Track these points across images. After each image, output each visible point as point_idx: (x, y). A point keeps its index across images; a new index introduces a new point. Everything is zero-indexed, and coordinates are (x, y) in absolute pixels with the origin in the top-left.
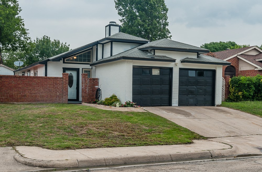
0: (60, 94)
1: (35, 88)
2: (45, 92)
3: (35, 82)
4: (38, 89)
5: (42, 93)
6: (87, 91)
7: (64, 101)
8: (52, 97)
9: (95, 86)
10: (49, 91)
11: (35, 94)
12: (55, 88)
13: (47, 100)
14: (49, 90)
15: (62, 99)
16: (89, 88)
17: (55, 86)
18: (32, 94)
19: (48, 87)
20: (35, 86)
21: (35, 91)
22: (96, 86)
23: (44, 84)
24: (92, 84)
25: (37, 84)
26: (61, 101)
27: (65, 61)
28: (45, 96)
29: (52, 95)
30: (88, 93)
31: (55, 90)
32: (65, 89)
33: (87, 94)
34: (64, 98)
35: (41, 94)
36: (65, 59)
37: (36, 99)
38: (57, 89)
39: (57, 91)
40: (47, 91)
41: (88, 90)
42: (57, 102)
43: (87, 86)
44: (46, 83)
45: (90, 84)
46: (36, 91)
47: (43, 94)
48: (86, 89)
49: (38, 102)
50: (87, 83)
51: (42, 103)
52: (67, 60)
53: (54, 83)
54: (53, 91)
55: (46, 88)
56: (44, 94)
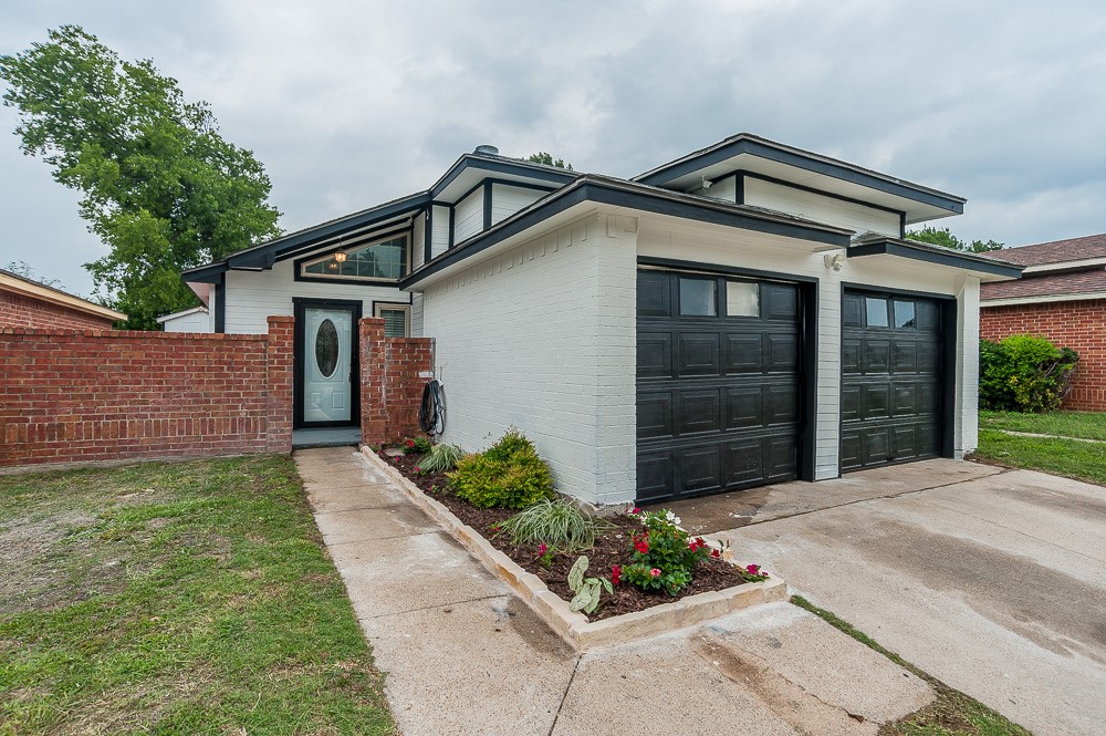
0: (252, 413)
1: (115, 389)
2: (174, 409)
3: (116, 362)
4: (134, 396)
5: (158, 409)
6: (384, 396)
7: (271, 444)
8: (212, 431)
9: (418, 369)
10: (196, 402)
11: (113, 417)
12: (229, 388)
13: (186, 446)
14: (197, 395)
15: (262, 437)
16: (389, 379)
17: (228, 375)
18: (100, 418)
19: (192, 382)
20: (117, 377)
21: (113, 403)
22: (423, 369)
23: (168, 369)
24: (407, 363)
25: (125, 368)
26: (258, 443)
27: (304, 273)
28: (173, 427)
29: (211, 421)
30: (388, 403)
31: (227, 395)
32: (279, 387)
33: (382, 405)
34: (275, 431)
35: (152, 416)
36: (304, 266)
37: (120, 442)
38: (239, 388)
39: (240, 401)
40: (182, 402)
41: (388, 391)
42: (239, 451)
43: (381, 373)
44: (177, 362)
45: (396, 362)
46: (121, 403)
47: (159, 416)
48: (380, 384)
49: (133, 456)
50: (381, 361)
51: (156, 458)
52: (309, 269)
53: (220, 362)
54: (218, 401)
55: (179, 389)
56: (167, 416)
